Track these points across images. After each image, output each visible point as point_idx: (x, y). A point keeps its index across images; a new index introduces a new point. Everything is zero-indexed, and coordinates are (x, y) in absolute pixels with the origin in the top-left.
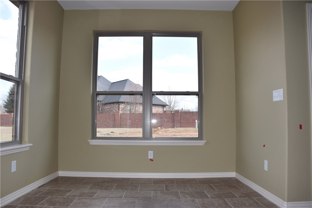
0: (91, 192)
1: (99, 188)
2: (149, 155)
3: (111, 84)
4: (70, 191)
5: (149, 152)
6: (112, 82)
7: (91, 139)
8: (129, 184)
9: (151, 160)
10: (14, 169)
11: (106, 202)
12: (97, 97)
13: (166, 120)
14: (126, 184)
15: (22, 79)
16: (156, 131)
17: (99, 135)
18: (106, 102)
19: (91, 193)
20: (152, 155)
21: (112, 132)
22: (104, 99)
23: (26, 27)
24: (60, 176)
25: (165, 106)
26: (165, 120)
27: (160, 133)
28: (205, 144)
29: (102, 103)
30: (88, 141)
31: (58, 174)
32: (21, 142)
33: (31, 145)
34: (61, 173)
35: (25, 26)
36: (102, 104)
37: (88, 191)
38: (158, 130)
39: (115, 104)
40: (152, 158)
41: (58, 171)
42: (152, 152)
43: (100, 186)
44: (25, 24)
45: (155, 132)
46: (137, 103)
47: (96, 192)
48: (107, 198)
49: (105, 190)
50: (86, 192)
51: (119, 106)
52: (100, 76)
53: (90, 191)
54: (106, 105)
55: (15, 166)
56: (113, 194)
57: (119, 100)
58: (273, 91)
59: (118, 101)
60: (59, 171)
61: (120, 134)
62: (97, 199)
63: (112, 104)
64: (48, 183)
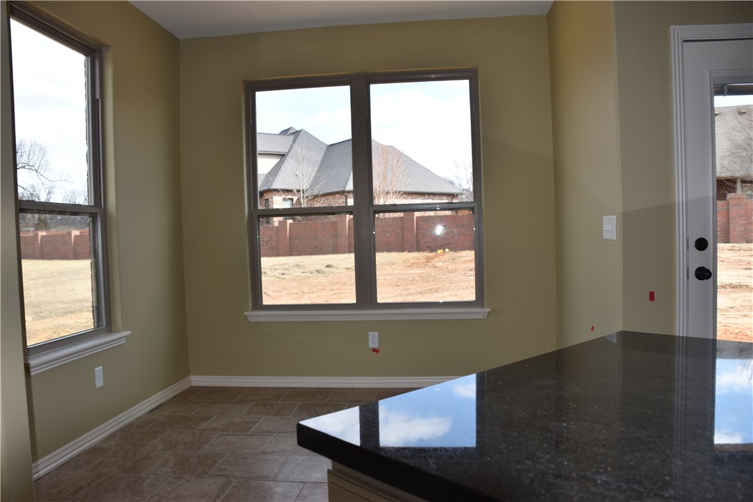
0: (247, 420)
1: (266, 412)
2: (370, 339)
3: (325, 148)
4: (207, 419)
5: (371, 334)
6: (329, 144)
7: (252, 311)
8: (326, 402)
9: (375, 350)
10: (99, 382)
11: (270, 443)
12: (259, 221)
13: (456, 231)
14: (320, 402)
15: (101, 206)
16: (432, 258)
17: (298, 274)
18: (316, 192)
19: (247, 423)
20: (377, 340)
21: (328, 266)
22: (311, 186)
23: (100, 100)
24: (193, 385)
25: (457, 195)
26: (453, 232)
27: (441, 264)
28: (487, 316)
29: (307, 195)
30: (245, 313)
31: (191, 381)
32: (110, 329)
33: (129, 333)
34: (196, 380)
35: (98, 100)
36: (307, 197)
37: (241, 419)
38: (436, 256)
39: (337, 196)
40: (376, 346)
41: (189, 375)
42: (376, 334)
43: (268, 407)
44: (98, 96)
45: (428, 262)
46: (388, 193)
47: (257, 420)
48: (275, 434)
49: (275, 415)
50: (237, 421)
51: (346, 199)
52: (300, 131)
53: (245, 419)
54: (316, 199)
55: (102, 378)
56: (289, 424)
57: (345, 188)
58: (604, 217)
59: (343, 189)
60: (192, 376)
61: (347, 269)
62: (254, 435)
63: (330, 197)
64: (170, 401)
